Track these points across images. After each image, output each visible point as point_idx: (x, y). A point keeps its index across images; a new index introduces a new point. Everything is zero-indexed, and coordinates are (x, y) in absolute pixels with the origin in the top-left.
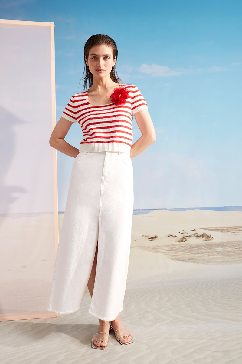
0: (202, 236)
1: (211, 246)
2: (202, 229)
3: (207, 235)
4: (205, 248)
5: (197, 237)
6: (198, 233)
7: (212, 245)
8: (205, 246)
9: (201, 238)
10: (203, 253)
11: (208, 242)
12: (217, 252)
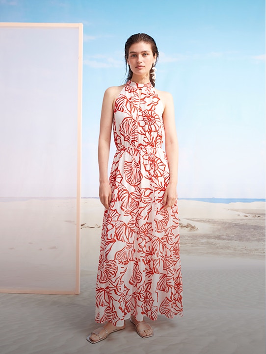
0: (187, 227)
1: (194, 237)
2: (187, 219)
3: (191, 226)
4: (189, 239)
5: (181, 227)
6: (182, 223)
7: (197, 236)
8: (189, 237)
9: (185, 228)
10: (186, 244)
11: (193, 232)
12: (202, 243)
